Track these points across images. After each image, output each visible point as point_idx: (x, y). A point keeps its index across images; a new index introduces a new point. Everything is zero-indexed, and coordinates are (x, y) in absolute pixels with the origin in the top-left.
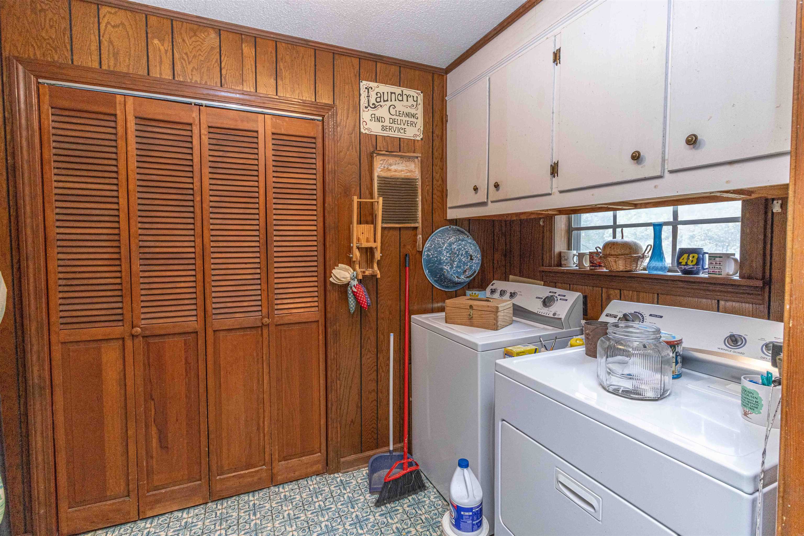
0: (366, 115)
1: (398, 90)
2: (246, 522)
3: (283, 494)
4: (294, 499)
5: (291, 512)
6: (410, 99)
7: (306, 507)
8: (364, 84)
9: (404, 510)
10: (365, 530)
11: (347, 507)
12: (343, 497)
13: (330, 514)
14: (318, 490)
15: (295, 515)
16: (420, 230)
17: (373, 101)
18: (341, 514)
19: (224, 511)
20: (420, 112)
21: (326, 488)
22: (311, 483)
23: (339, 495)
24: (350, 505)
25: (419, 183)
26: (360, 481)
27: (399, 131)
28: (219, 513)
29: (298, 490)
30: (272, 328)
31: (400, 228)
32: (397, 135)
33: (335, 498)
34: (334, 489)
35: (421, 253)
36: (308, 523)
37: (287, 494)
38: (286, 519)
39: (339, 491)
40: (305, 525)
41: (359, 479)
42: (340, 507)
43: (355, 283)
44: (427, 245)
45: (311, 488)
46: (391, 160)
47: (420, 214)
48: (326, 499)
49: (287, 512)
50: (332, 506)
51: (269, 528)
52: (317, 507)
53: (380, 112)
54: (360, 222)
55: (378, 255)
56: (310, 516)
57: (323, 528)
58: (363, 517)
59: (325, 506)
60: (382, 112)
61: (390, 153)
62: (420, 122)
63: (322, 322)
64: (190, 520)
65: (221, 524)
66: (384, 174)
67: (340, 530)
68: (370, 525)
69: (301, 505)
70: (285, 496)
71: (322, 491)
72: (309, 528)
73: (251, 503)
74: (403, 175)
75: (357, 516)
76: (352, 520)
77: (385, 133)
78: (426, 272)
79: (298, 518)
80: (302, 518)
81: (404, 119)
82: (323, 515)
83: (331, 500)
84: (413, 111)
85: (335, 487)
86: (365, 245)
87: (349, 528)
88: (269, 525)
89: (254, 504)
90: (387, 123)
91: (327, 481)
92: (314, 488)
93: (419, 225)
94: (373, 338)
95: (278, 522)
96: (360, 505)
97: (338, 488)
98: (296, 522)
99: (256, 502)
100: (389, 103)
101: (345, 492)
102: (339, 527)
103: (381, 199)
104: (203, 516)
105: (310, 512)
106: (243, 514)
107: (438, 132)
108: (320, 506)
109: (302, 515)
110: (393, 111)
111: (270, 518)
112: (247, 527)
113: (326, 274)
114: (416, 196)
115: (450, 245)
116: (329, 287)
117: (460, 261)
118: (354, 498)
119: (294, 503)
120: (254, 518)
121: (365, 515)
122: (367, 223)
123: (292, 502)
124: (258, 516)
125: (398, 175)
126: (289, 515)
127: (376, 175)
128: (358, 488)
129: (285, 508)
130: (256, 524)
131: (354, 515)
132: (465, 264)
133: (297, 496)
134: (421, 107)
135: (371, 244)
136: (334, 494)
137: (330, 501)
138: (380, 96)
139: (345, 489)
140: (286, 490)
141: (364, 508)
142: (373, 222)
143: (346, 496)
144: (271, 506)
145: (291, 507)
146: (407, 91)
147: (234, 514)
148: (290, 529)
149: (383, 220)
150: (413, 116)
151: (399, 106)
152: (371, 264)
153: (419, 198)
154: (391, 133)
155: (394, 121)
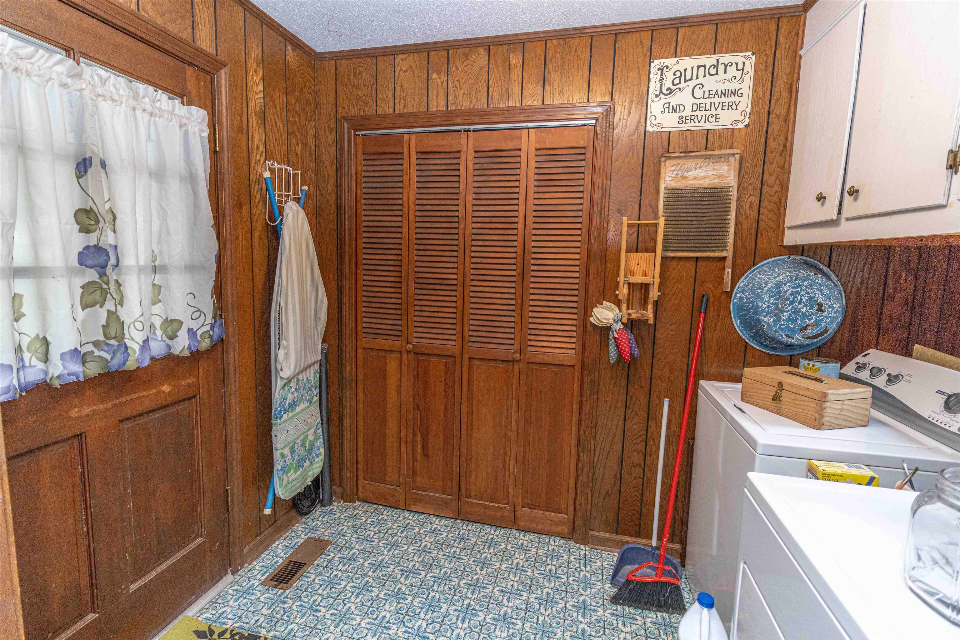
0: (655, 107)
1: (709, 60)
2: (479, 551)
3: (521, 541)
4: (529, 550)
5: (521, 562)
6: (732, 71)
7: (537, 564)
8: (656, 65)
9: (645, 624)
10: (586, 620)
11: (579, 585)
12: (579, 573)
13: (557, 583)
14: (556, 554)
15: (523, 567)
16: (729, 262)
17: (668, 84)
18: (569, 590)
19: (467, 533)
20: (747, 85)
21: (565, 555)
22: (553, 543)
23: (575, 569)
24: (582, 585)
25: (734, 194)
26: (607, 566)
27: (707, 119)
28: (462, 532)
29: (536, 544)
30: (524, 365)
31: (697, 259)
32: (704, 126)
33: (570, 570)
34: (573, 560)
35: (729, 295)
36: (532, 581)
37: (525, 542)
38: (513, 566)
39: (577, 565)
40: (529, 581)
41: (606, 563)
42: (571, 582)
43: (620, 326)
44: (742, 283)
45: (551, 548)
46: (689, 163)
47: (730, 238)
48: (560, 567)
49: (517, 560)
50: (563, 577)
51: (495, 567)
52: (547, 570)
53: (674, 100)
54: (636, 250)
55: (654, 294)
56: (537, 575)
57: (544, 594)
58: (591, 605)
59: (556, 573)
60: (682, 98)
61: (686, 153)
62: (746, 101)
63: (578, 367)
64: (439, 527)
65: (459, 543)
66: (674, 184)
67: (560, 606)
68: (595, 618)
69: (533, 560)
70: (522, 544)
71: (560, 556)
72: (530, 587)
73: (491, 537)
74: (706, 183)
75: (584, 601)
76: (578, 602)
77: (684, 127)
78: (737, 322)
79: (524, 571)
80: (528, 574)
81: (717, 100)
82: (549, 581)
83: (565, 570)
84: (734, 86)
85: (575, 558)
86: (637, 279)
87: (570, 608)
88: (497, 564)
89: (493, 538)
90: (688, 112)
91: (570, 548)
92: (553, 549)
93: (729, 254)
94: (644, 401)
95: (505, 566)
96: (593, 590)
97: (578, 561)
98: (521, 574)
99: (495, 537)
100: (692, 84)
101: (584, 569)
102: (561, 601)
103: (662, 220)
104: (449, 529)
105: (538, 572)
106: (479, 543)
107: (779, 109)
108: (550, 570)
109: (529, 570)
110: (698, 93)
111: (500, 558)
112: (478, 556)
113: (587, 313)
114: (727, 211)
115: (778, 285)
116: (589, 328)
117: (796, 311)
118: (591, 580)
119: (528, 555)
120: (487, 551)
121: (594, 604)
122: (646, 251)
123: (526, 553)
124: (491, 551)
125: (697, 183)
126: (518, 563)
127: (662, 186)
128: (600, 572)
129: (517, 555)
130: (486, 557)
131: (582, 598)
132: (804, 316)
133: (533, 550)
134: (749, 79)
135: (647, 279)
136: (571, 565)
137: (563, 571)
138: (680, 76)
139: (585, 566)
140: (526, 539)
141: (597, 596)
142: (654, 251)
143: (582, 574)
144: (506, 548)
145: (523, 557)
146: (725, 58)
147: (473, 539)
148: (513, 578)
149: (665, 248)
150: (734, 93)
151: (711, 83)
152: (644, 305)
153: (732, 215)
154: (693, 126)
155: (699, 107)
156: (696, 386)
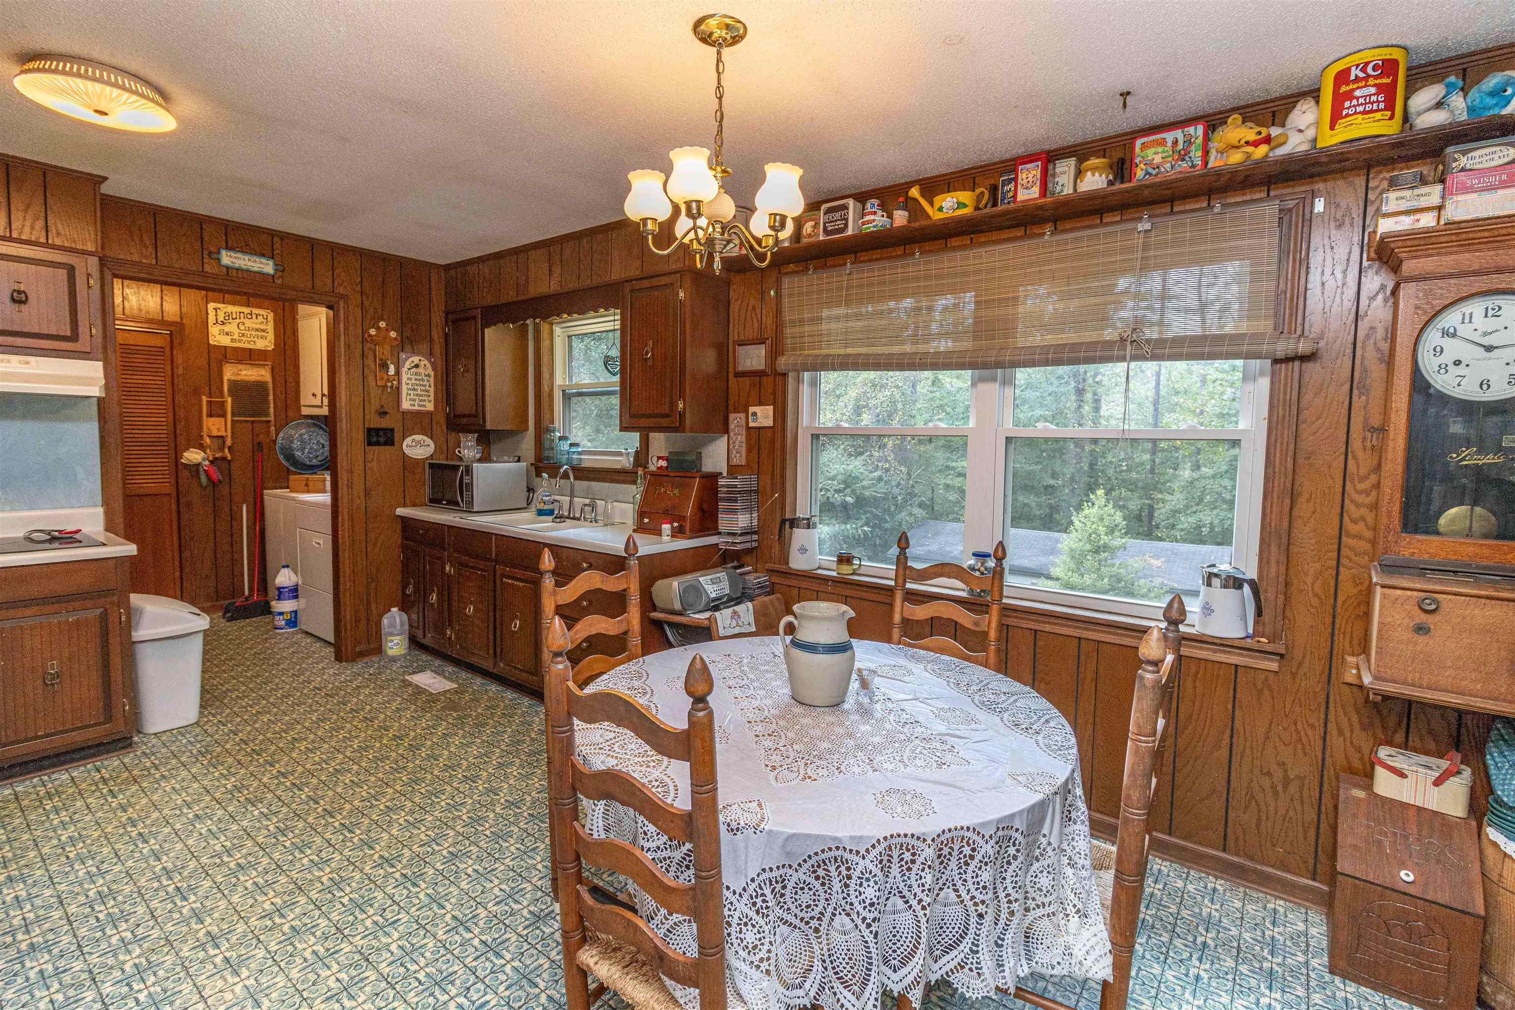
0: (214, 330)
1: (246, 310)
6: (260, 318)
8: (211, 306)
16: (273, 423)
17: (221, 318)
20: (270, 327)
25: (270, 386)
27: (249, 342)
31: (253, 422)
32: (247, 346)
35: (275, 442)
43: (207, 463)
44: (281, 435)
46: (241, 367)
47: (272, 410)
53: (227, 328)
54: (210, 415)
55: (229, 442)
60: (232, 327)
61: (240, 361)
62: (271, 336)
63: (174, 494)
66: (233, 378)
74: (253, 378)
77: (235, 345)
78: (281, 457)
81: (254, 333)
84: (263, 327)
86: (215, 433)
90: (236, 337)
93: (271, 418)
94: (227, 510)
100: (238, 321)
103: (229, 399)
107: (289, 342)
110: (242, 327)
113: (177, 456)
114: (267, 395)
115: (301, 435)
116: (180, 467)
117: (311, 448)
122: (218, 416)
125: (247, 378)
127: (225, 378)
132: (316, 450)
134: (271, 324)
135: (222, 433)
138: (228, 315)
142: (224, 415)
146: (256, 311)
149: (233, 415)
150: (264, 331)
151: (248, 323)
152: (222, 449)
153: (271, 397)
154: (241, 345)
155: (243, 335)
156: (262, 495)
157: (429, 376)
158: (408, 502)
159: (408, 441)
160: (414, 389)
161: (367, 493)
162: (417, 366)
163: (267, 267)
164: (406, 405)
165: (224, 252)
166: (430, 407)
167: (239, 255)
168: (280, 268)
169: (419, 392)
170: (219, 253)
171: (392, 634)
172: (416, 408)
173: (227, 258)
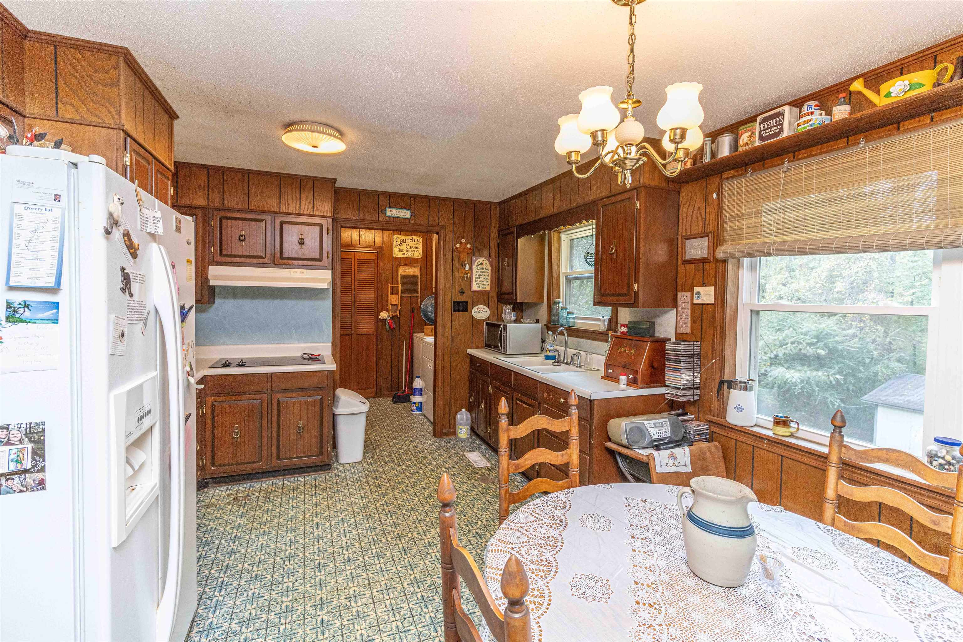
0: (396, 249)
1: (410, 238)
6: (416, 241)
8: (395, 236)
16: (419, 297)
17: (399, 243)
20: (420, 246)
25: (419, 277)
27: (410, 254)
30: (355, 335)
31: (410, 297)
32: (409, 256)
35: (420, 307)
43: (389, 318)
44: (423, 304)
46: (406, 268)
47: (419, 290)
53: (401, 248)
54: (392, 294)
55: (399, 308)
60: (403, 247)
61: (405, 265)
62: (420, 251)
63: (375, 335)
66: (403, 274)
74: (412, 273)
77: (404, 256)
78: (423, 316)
81: (413, 250)
84: (417, 246)
86: (393, 303)
90: (405, 252)
93: (419, 295)
94: (397, 342)
100: (406, 244)
103: (400, 285)
107: (429, 253)
110: (408, 247)
113: (378, 315)
114: (418, 282)
115: (432, 304)
116: (378, 321)
122: (395, 294)
125: (409, 274)
127: (399, 274)
134: (421, 244)
135: (397, 303)
138: (402, 241)
142: (398, 294)
146: (414, 237)
149: (402, 293)
150: (417, 248)
151: (411, 244)
152: (396, 311)
153: (419, 284)
154: (407, 256)
155: (408, 251)
156: (413, 336)
157: (488, 269)
158: (474, 346)
159: (475, 309)
160: (480, 278)
161: (452, 340)
162: (481, 264)
163: (406, 214)
164: (474, 287)
165: (388, 209)
166: (488, 288)
167: (394, 210)
168: (413, 214)
169: (482, 279)
170: (385, 210)
171: (461, 425)
172: (480, 289)
173: (390, 212)
